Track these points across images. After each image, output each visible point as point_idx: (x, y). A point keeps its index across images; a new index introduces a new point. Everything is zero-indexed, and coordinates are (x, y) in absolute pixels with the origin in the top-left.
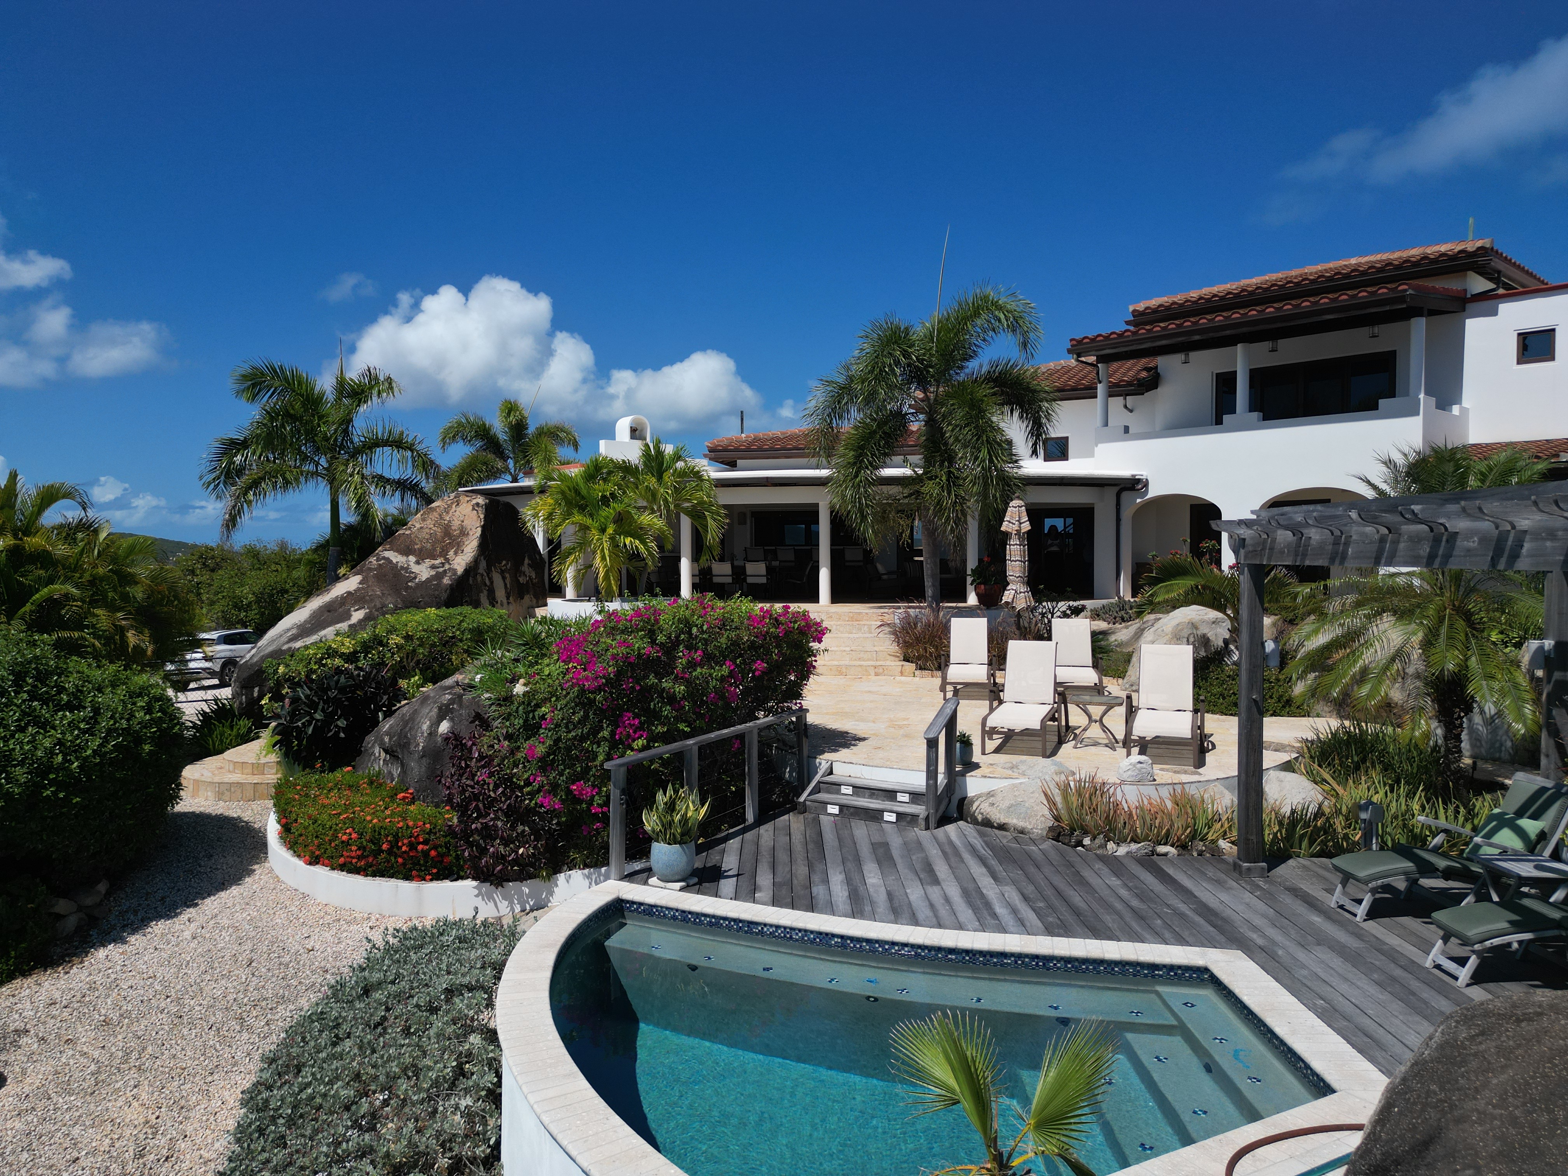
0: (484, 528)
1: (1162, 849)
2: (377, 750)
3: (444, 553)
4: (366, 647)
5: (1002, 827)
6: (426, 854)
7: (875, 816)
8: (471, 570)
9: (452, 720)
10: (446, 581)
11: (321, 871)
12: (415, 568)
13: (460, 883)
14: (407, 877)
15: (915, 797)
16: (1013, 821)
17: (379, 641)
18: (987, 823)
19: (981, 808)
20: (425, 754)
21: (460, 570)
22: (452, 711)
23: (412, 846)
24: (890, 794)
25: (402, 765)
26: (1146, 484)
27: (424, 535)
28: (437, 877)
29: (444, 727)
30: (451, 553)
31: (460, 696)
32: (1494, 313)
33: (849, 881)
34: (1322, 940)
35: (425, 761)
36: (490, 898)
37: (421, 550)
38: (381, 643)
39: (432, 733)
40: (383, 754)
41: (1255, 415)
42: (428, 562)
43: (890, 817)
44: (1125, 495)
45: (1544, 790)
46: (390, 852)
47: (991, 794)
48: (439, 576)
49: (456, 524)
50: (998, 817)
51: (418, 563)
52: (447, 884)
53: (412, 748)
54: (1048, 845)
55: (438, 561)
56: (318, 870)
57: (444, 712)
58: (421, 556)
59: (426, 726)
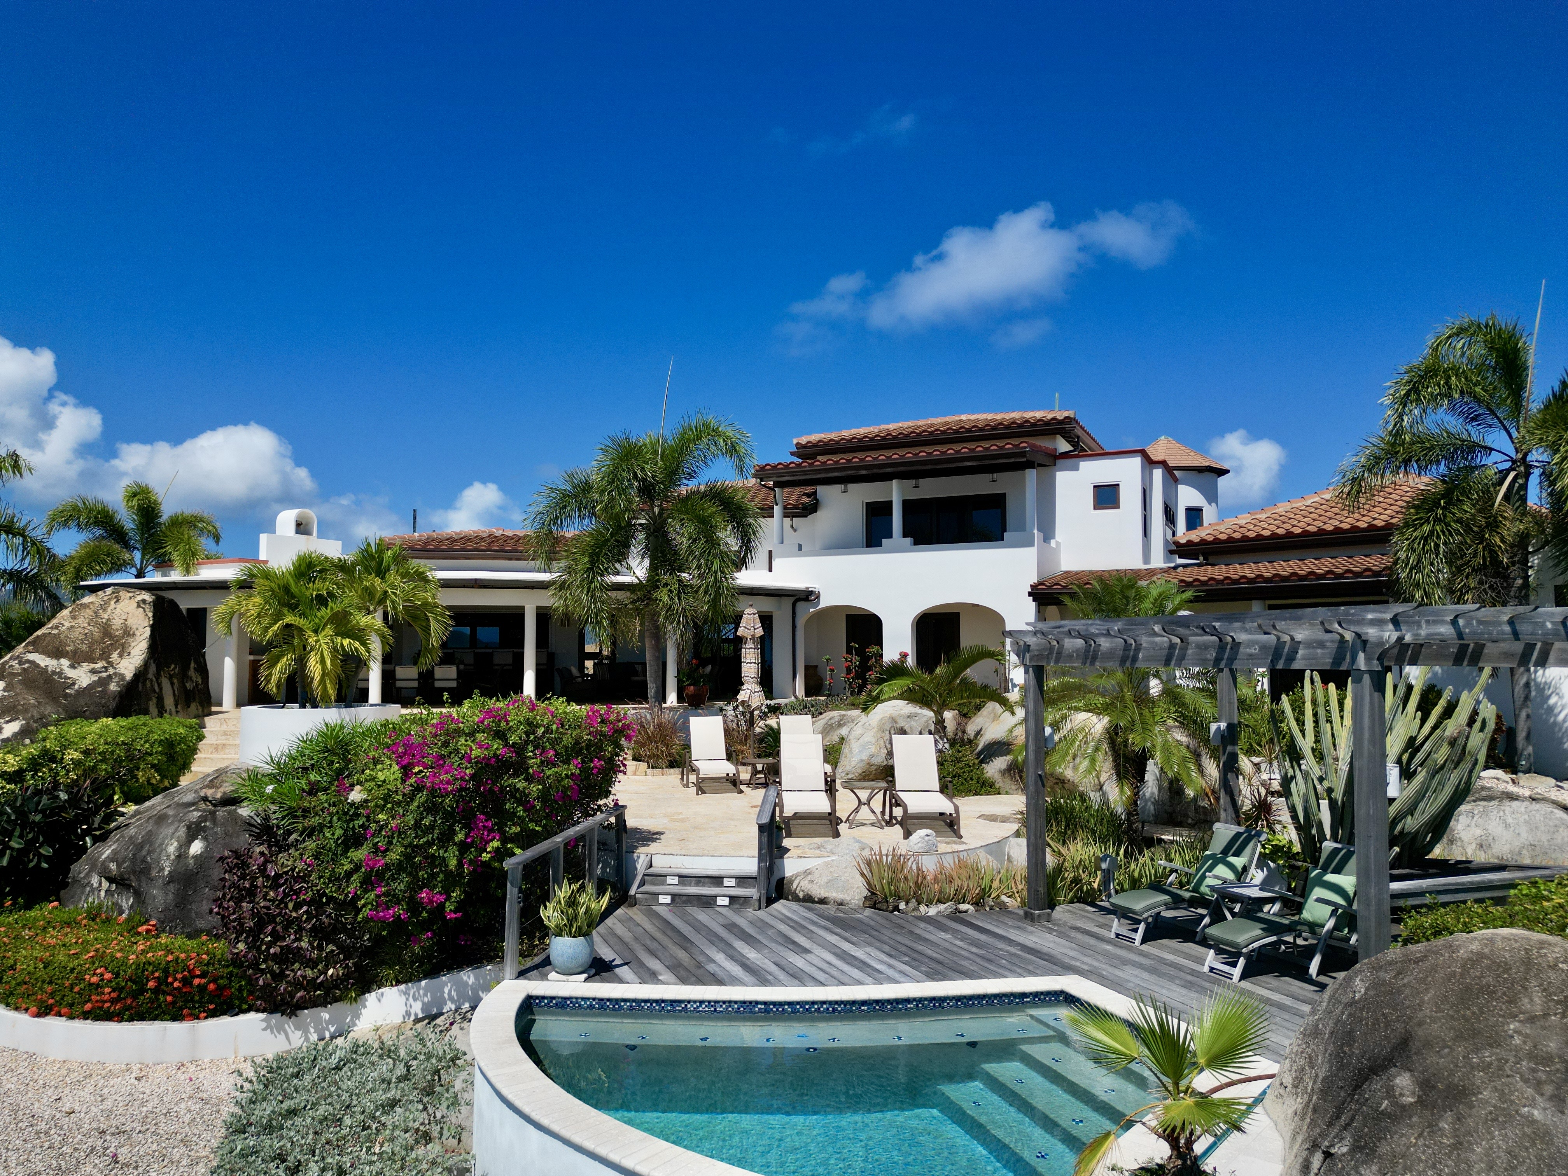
0: (152, 627)
1: (963, 907)
2: (95, 880)
3: (105, 656)
4: (34, 764)
5: (823, 901)
6: (202, 988)
7: (708, 902)
8: (140, 675)
9: (205, 839)
10: (113, 687)
11: (55, 1024)
12: (71, 673)
13: (242, 1017)
14: (176, 1017)
15: (742, 880)
16: (833, 894)
17: (49, 757)
18: (808, 899)
19: (801, 886)
20: (172, 878)
21: (129, 675)
22: (204, 829)
23: (186, 982)
24: (717, 880)
25: (137, 894)
26: (818, 597)
27: (77, 634)
28: (213, 1014)
29: (197, 847)
30: (115, 656)
31: (213, 814)
32: (1076, 468)
33: (732, 958)
34: (1125, 962)
35: (172, 887)
36: (280, 1029)
37: (75, 652)
38: (53, 759)
39: (181, 856)
40: (105, 884)
41: (908, 540)
42: (86, 666)
43: (723, 901)
44: (800, 605)
45: (1238, 835)
46: (156, 991)
47: (807, 873)
48: (104, 682)
49: (117, 623)
50: (818, 892)
51: (72, 666)
52: (226, 1020)
53: (154, 873)
54: (868, 912)
55: (99, 665)
56: (51, 1022)
57: (193, 832)
58: (77, 659)
59: (172, 848)
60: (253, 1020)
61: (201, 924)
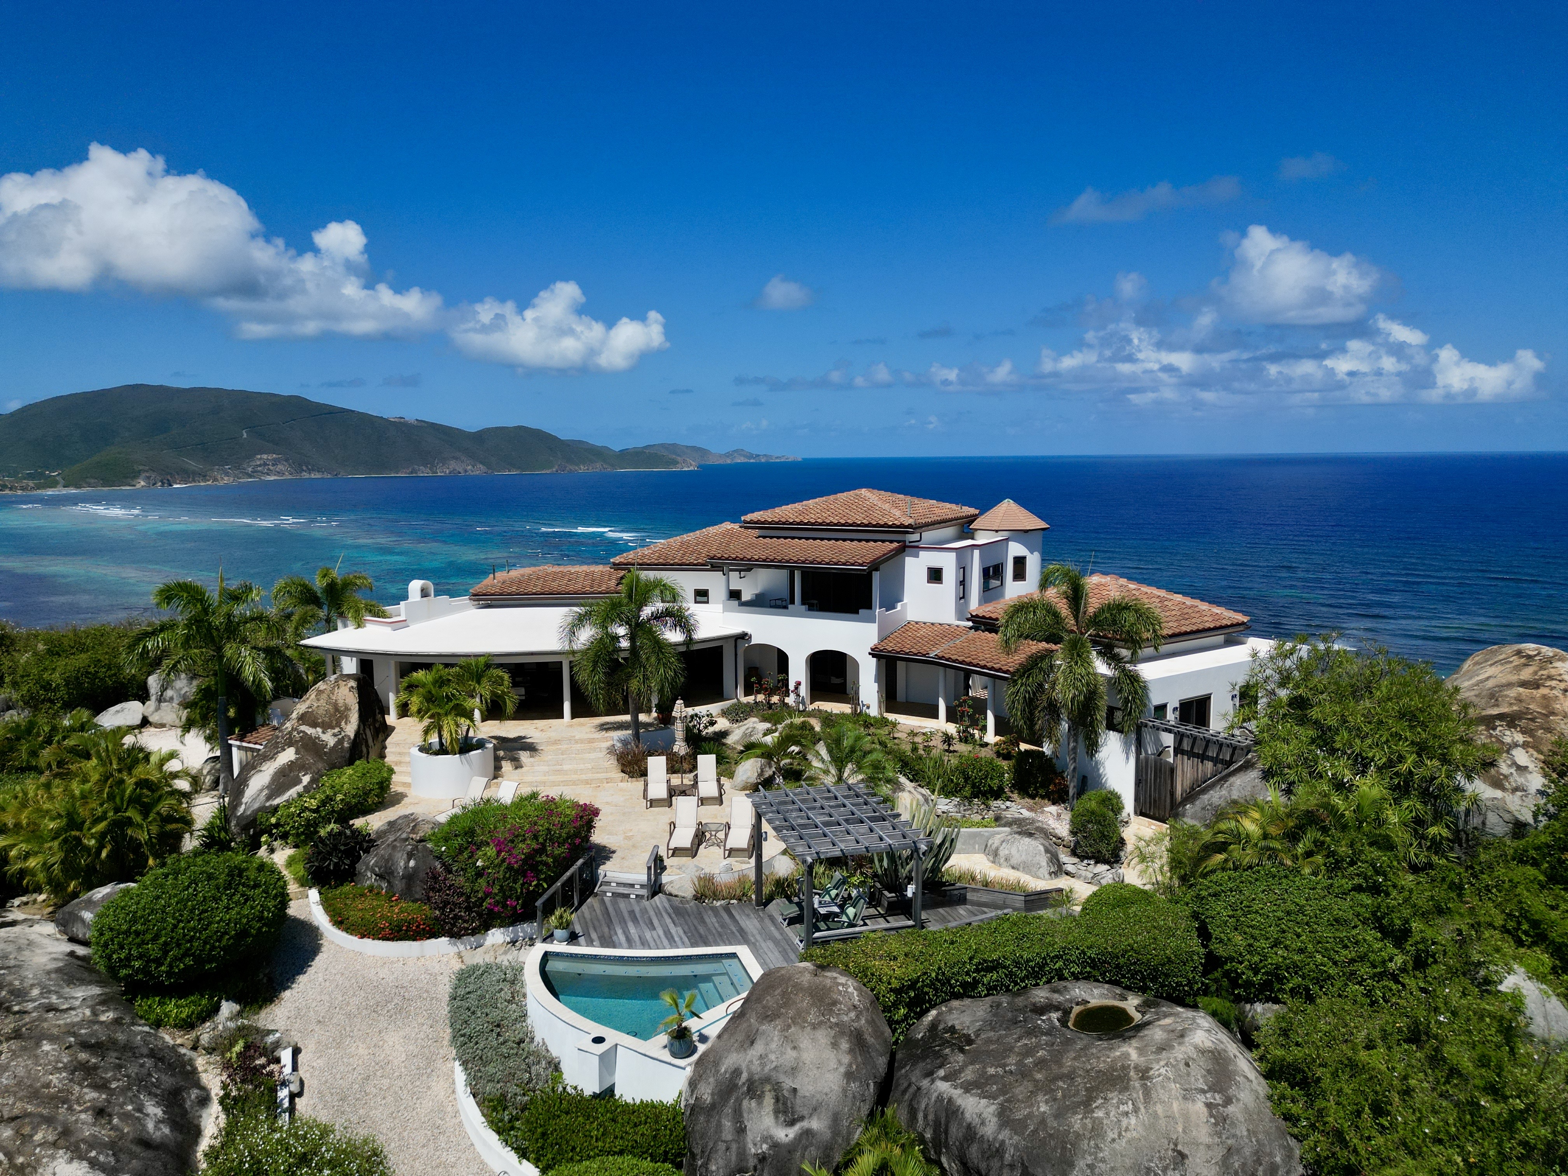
0: (359, 703)
1: (732, 901)
2: (369, 874)
3: (338, 725)
5: (676, 896)
6: (424, 929)
7: (627, 896)
8: (357, 734)
9: (414, 859)
10: (346, 745)
11: (368, 942)
12: (324, 737)
13: (440, 939)
14: (414, 939)
16: (680, 894)
18: (670, 895)
19: (668, 888)
20: (403, 877)
21: (352, 736)
22: (414, 855)
24: (632, 885)
25: (389, 882)
26: (750, 637)
27: (321, 711)
28: (429, 938)
30: (343, 723)
31: (417, 847)
32: (917, 556)
35: (404, 881)
36: (455, 944)
37: (323, 722)
39: (406, 867)
40: (374, 876)
41: (804, 607)
42: (330, 732)
43: (634, 897)
44: (739, 641)
46: (406, 931)
47: (671, 882)
48: (340, 742)
49: (341, 702)
50: (674, 892)
51: (323, 733)
53: (395, 874)
54: (693, 903)
55: (336, 730)
56: (365, 940)
57: (410, 856)
58: (325, 727)
59: (402, 864)
60: (444, 940)
61: (417, 896)
